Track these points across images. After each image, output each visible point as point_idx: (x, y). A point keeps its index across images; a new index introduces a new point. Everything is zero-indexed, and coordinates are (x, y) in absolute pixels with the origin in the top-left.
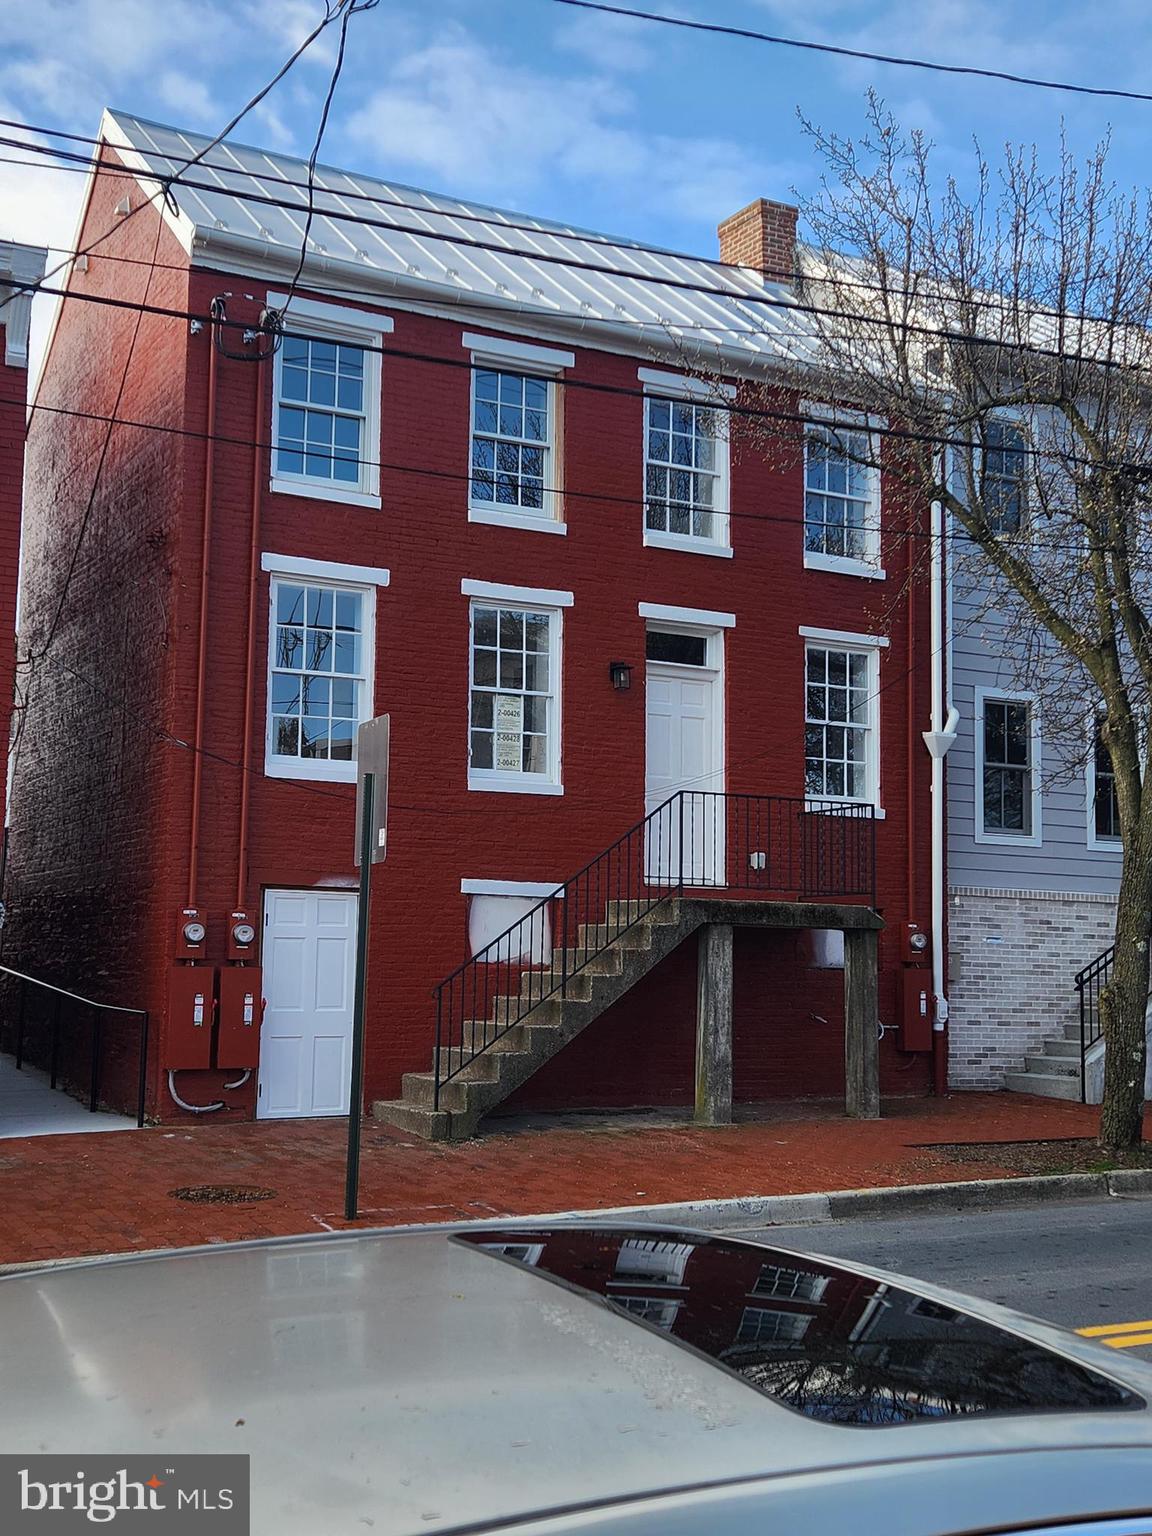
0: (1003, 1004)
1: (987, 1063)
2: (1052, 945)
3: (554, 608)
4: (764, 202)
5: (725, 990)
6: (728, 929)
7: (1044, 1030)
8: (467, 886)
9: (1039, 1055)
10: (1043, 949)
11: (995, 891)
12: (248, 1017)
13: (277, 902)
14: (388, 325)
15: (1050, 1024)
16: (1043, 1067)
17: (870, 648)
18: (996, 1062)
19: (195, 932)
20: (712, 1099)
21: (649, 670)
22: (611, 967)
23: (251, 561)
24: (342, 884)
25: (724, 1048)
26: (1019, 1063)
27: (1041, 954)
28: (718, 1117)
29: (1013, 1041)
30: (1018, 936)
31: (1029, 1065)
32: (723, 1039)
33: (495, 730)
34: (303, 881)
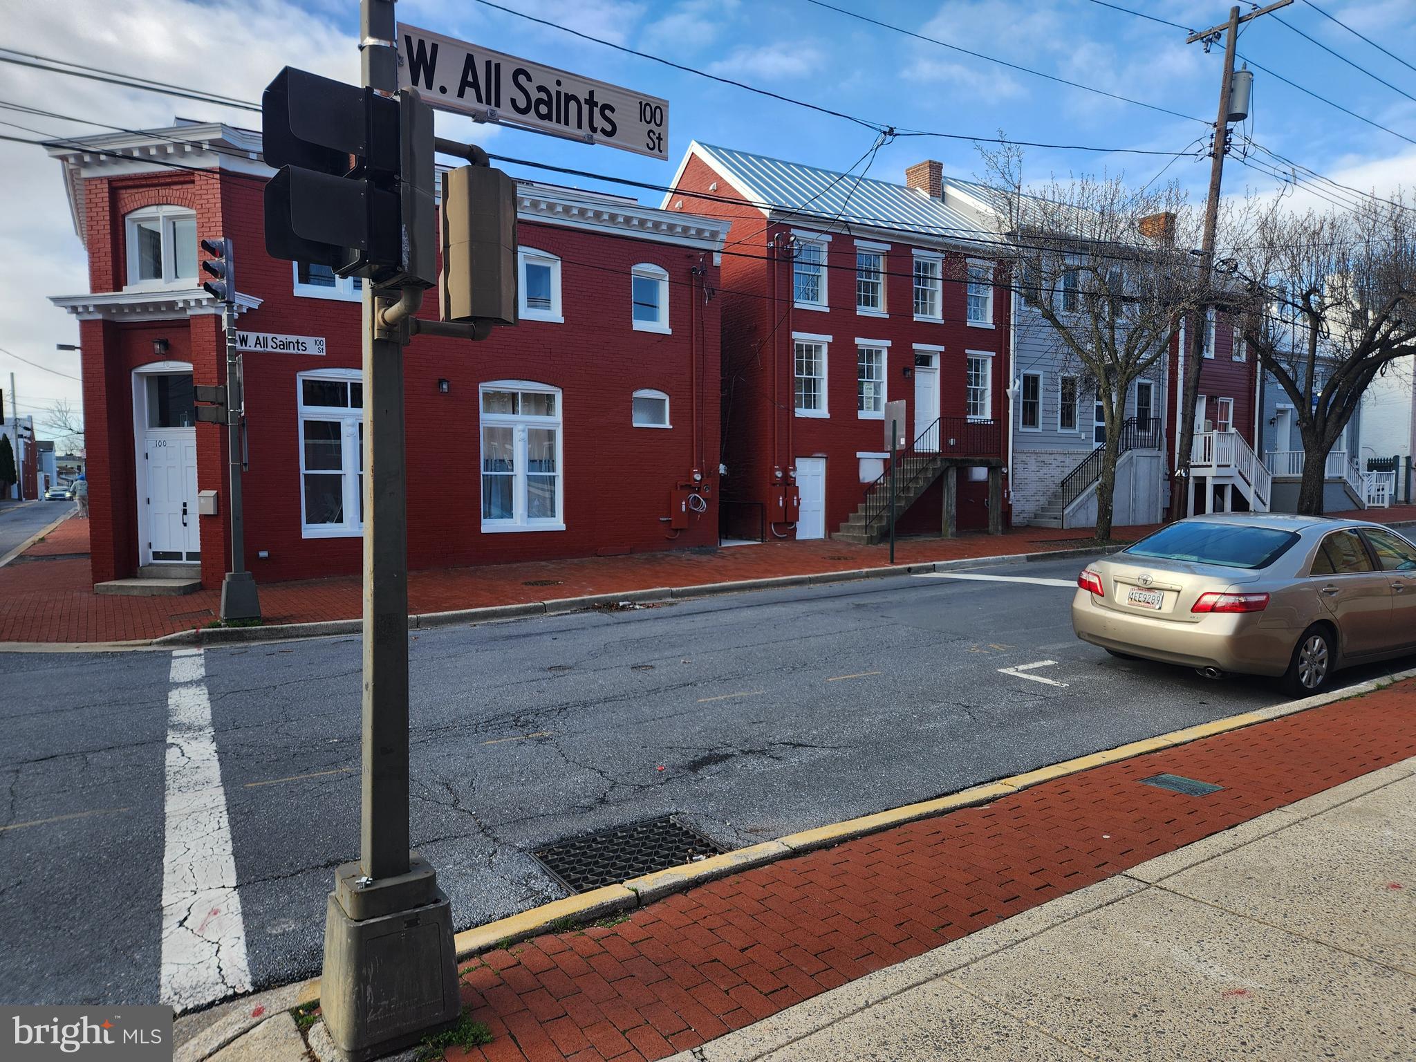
0: (1028, 493)
1: (1022, 516)
2: (1045, 470)
3: (883, 347)
4: (930, 161)
5: (954, 490)
6: (955, 468)
7: (1041, 503)
8: (859, 455)
9: (1039, 512)
10: (1042, 472)
11: (1026, 450)
12: (795, 504)
13: (799, 462)
14: (829, 238)
15: (1043, 500)
16: (1043, 516)
17: (988, 357)
18: (1025, 515)
19: (779, 474)
20: (949, 528)
21: (916, 370)
22: (917, 483)
23: (789, 335)
24: (820, 455)
25: (954, 511)
26: (1033, 515)
27: (1041, 474)
28: (952, 535)
29: (1031, 507)
30: (1033, 468)
31: (1036, 516)
32: (953, 508)
33: (864, 395)
34: (808, 455)
